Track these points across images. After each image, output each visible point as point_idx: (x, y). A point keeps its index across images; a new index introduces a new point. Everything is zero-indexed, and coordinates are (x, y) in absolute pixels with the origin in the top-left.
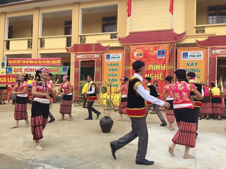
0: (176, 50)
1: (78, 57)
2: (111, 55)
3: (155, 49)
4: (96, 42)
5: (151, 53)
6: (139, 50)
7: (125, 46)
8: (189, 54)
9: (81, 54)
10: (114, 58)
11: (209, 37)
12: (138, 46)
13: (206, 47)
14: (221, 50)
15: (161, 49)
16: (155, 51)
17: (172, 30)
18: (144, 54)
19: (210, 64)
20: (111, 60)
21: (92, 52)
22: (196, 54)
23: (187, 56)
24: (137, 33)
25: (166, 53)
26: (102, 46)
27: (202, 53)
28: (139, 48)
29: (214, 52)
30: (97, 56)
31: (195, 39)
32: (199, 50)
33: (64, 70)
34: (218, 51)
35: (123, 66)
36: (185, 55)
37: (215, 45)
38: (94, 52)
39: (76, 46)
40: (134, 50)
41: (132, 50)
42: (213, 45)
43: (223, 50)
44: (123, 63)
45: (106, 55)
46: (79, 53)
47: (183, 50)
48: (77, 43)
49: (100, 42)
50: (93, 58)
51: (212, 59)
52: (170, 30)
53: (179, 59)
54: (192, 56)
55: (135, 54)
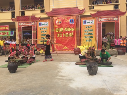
0: (80, 19)
1: (20, 24)
2: (42, 23)
3: (68, 18)
4: (32, 15)
5: (66, 21)
6: (59, 19)
7: (50, 17)
8: (87, 21)
9: (23, 22)
10: (44, 24)
11: (97, 12)
12: (58, 17)
13: (96, 17)
14: (104, 19)
15: (71, 19)
16: (68, 20)
17: (77, 8)
18: (62, 22)
19: (98, 27)
20: (42, 26)
21: (29, 21)
22: (91, 22)
23: (86, 22)
24: (57, 9)
25: (74, 21)
26: (36, 17)
27: (93, 20)
28: (59, 18)
29: (100, 20)
30: (33, 23)
31: (90, 13)
32: (92, 19)
33: (12, 33)
34: (102, 20)
35: (50, 30)
36: (85, 22)
37: (100, 16)
38: (31, 21)
39: (18, 17)
40: (56, 20)
41: (55, 20)
42: (99, 16)
43: (105, 19)
44: (50, 28)
45: (39, 23)
46: (21, 22)
47: (83, 19)
48: (19, 16)
49: (34, 15)
50: (31, 25)
51: (99, 24)
52: (76, 8)
53: (82, 24)
54: (89, 22)
55: (57, 22)
